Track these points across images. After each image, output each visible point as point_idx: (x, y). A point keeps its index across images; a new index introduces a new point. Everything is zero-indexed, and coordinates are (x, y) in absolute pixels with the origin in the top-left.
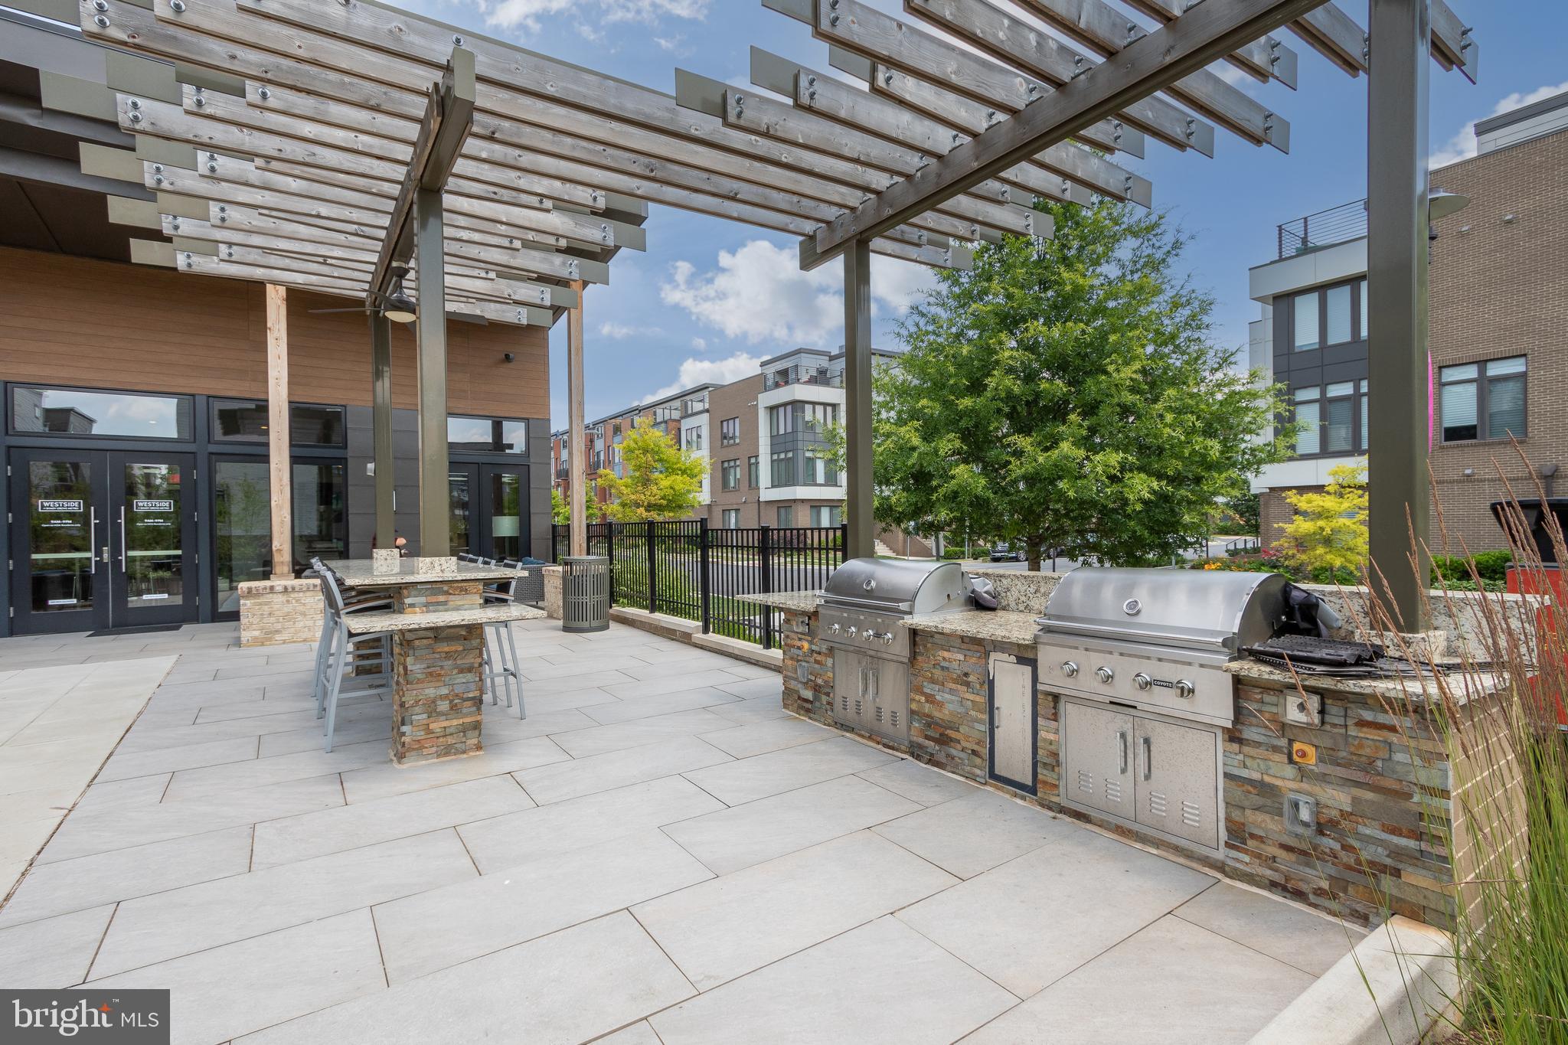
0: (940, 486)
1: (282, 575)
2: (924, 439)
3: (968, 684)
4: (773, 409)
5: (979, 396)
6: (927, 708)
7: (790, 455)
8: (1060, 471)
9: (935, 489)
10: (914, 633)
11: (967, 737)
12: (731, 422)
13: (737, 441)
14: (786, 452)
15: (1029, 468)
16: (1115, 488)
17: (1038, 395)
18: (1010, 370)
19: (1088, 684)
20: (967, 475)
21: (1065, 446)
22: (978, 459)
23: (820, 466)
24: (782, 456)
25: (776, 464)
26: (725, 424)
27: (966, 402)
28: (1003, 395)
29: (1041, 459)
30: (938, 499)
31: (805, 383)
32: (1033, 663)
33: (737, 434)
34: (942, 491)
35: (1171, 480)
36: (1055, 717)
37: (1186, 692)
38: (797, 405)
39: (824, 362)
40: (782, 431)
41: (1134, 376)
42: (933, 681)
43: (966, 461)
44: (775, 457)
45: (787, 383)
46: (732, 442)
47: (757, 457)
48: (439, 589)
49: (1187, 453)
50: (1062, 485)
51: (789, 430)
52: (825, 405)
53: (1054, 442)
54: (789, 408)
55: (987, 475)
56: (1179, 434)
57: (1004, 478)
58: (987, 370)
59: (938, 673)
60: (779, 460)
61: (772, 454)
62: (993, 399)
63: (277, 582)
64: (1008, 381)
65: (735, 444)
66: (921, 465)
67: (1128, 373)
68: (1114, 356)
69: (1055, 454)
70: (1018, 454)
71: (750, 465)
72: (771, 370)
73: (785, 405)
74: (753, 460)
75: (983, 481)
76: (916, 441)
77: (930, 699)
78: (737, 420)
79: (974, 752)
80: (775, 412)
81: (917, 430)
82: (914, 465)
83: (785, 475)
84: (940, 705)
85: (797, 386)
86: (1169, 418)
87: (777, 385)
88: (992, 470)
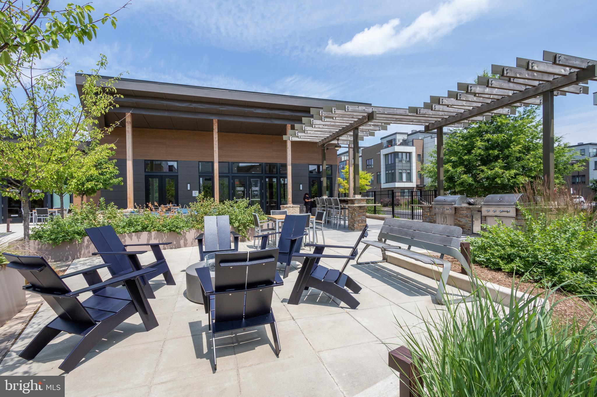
0: (458, 181)
1: (290, 204)
2: (453, 168)
3: (467, 217)
4: (386, 155)
5: (470, 155)
6: (458, 223)
7: (393, 171)
8: (496, 176)
9: (456, 182)
10: (455, 208)
11: (467, 227)
12: (370, 160)
13: (372, 167)
14: (391, 170)
15: (486, 175)
16: (514, 180)
17: (489, 155)
18: (479, 148)
19: (491, 213)
20: (467, 178)
21: (496, 169)
22: (469, 173)
23: (404, 176)
24: (390, 172)
25: (387, 175)
26: (368, 161)
27: (466, 157)
28: (478, 155)
29: (489, 173)
30: (457, 185)
31: (399, 145)
32: (481, 211)
33: (372, 163)
34: (458, 182)
35: (532, 177)
36: (485, 220)
37: (507, 212)
38: (396, 154)
39: (405, 137)
40: (390, 163)
41: (520, 149)
42: (460, 217)
43: (466, 174)
44: (387, 172)
45: (392, 146)
46: (370, 166)
47: (380, 172)
48: (359, 201)
49: (538, 170)
50: (497, 180)
51: (393, 162)
52: (406, 153)
53: (494, 167)
54: (393, 155)
55: (473, 177)
56: (535, 164)
57: (478, 178)
58: (473, 148)
59: (461, 216)
60: (389, 173)
61: (386, 171)
62: (475, 156)
63: (288, 205)
64: (479, 151)
65: (371, 168)
66: (452, 175)
67: (518, 148)
68: (514, 143)
69: (493, 171)
70: (482, 171)
71: (377, 175)
72: (385, 141)
73: (391, 153)
74: (378, 174)
75: (471, 179)
76: (450, 168)
77: (459, 221)
78: (372, 160)
79: (469, 229)
80: (387, 156)
81: (450, 166)
82: (449, 175)
83: (391, 178)
84: (461, 222)
85: (396, 147)
86: (532, 160)
87: (388, 147)
88: (474, 177)
